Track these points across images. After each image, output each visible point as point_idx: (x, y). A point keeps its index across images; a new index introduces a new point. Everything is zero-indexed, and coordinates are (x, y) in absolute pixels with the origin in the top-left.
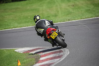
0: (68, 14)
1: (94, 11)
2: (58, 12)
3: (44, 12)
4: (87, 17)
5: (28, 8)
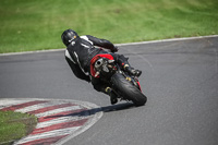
0: (106, 30)
1: (162, 26)
2: (84, 23)
3: (53, 22)
4: (146, 37)
5: (18, 11)
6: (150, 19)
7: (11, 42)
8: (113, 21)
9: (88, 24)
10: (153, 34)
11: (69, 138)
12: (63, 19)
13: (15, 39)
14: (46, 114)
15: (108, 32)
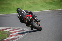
1: (46, 7)
2: (23, 6)
3: (15, 6)
4: (41, 10)
5: (5, 2)
6: (42, 5)
7: (3, 11)
8: (32, 5)
9: (25, 6)
10: (43, 9)
11: (19, 38)
12: (17, 5)
13: (4, 10)
14: (13, 31)
15: (30, 8)
